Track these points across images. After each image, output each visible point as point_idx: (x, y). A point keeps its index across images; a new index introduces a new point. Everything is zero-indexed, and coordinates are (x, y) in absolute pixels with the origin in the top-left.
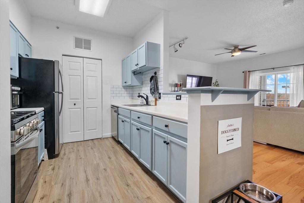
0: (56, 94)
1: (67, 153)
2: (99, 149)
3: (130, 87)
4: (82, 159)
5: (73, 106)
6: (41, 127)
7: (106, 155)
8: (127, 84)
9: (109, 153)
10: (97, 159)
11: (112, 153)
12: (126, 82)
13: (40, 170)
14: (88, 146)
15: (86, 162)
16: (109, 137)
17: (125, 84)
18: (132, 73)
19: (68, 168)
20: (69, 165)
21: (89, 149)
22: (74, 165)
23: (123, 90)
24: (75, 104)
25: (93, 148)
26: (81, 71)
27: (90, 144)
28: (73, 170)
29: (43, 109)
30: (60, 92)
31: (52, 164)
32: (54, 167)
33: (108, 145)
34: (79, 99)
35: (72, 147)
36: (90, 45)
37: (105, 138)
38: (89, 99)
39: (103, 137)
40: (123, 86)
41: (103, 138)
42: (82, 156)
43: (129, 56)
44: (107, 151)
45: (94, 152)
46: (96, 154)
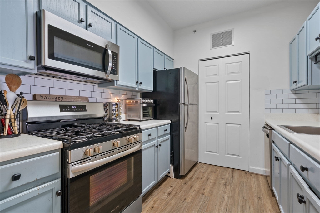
0: (182, 106)
1: (194, 177)
2: (235, 189)
3: (311, 91)
4: (204, 196)
5: (210, 121)
6: (160, 142)
7: (239, 209)
8: (299, 85)
9: (248, 207)
10: (222, 208)
11: (252, 209)
12: (296, 82)
13: (161, 188)
14: (224, 177)
15: (205, 204)
16: (262, 173)
17: (294, 86)
18: (310, 60)
19: (181, 201)
20: (185, 197)
21: (221, 184)
22: (189, 202)
23: (293, 96)
24: (212, 118)
25: (227, 184)
26: (219, 75)
27: (227, 176)
28: (185, 208)
29: (169, 122)
30: (186, 103)
31: (173, 185)
32: (172, 191)
33: (253, 189)
34: (217, 112)
35: (204, 171)
36: (231, 37)
37: (254, 174)
38: (229, 112)
39: (250, 171)
40: (292, 90)
41: (250, 173)
42: (207, 191)
43: (303, 28)
44: (246, 200)
45: (225, 192)
46: (226, 197)
